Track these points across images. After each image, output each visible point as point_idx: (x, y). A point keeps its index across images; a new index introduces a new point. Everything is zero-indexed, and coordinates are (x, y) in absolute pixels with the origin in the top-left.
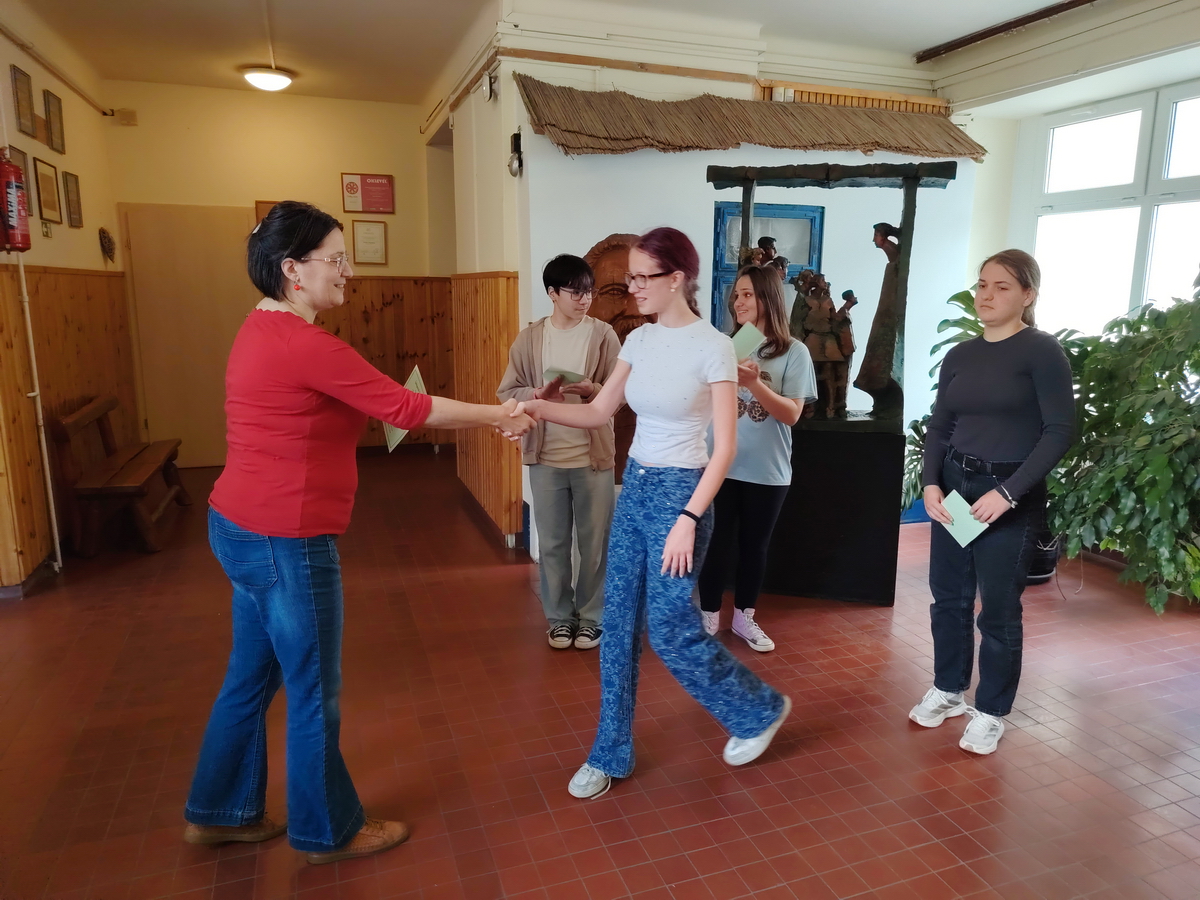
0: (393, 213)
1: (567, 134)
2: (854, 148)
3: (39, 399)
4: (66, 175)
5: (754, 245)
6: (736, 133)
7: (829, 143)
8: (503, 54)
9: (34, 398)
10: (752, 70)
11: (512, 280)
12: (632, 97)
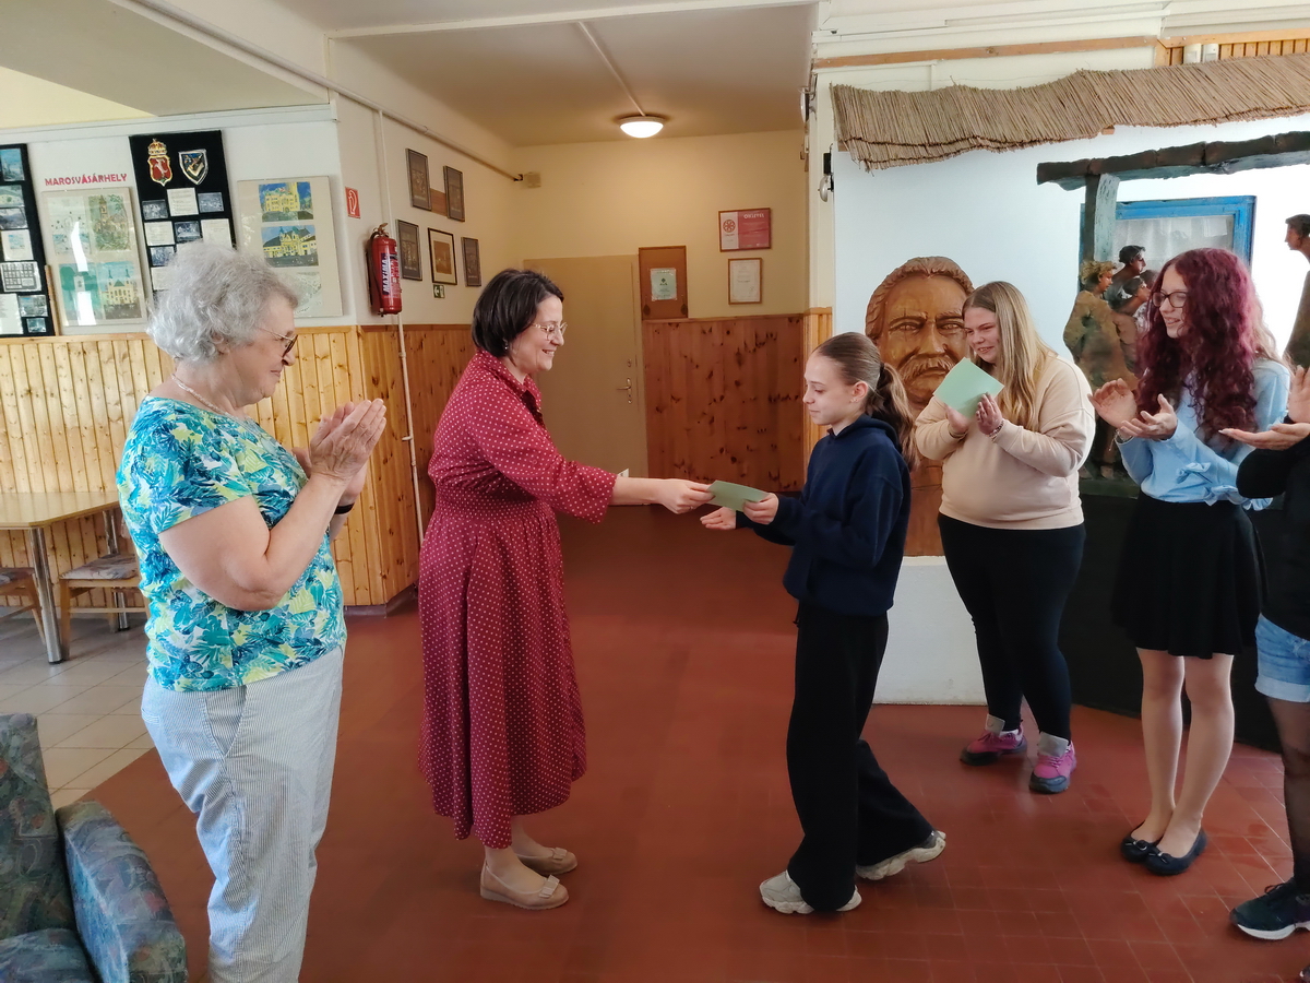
0: (769, 248)
1: (876, 148)
2: (1300, 112)
3: (412, 442)
4: (465, 240)
5: (1115, 258)
6: (1106, 116)
7: (1256, 109)
8: (819, 66)
9: (409, 441)
10: (1153, 29)
11: (825, 316)
12: (975, 90)
